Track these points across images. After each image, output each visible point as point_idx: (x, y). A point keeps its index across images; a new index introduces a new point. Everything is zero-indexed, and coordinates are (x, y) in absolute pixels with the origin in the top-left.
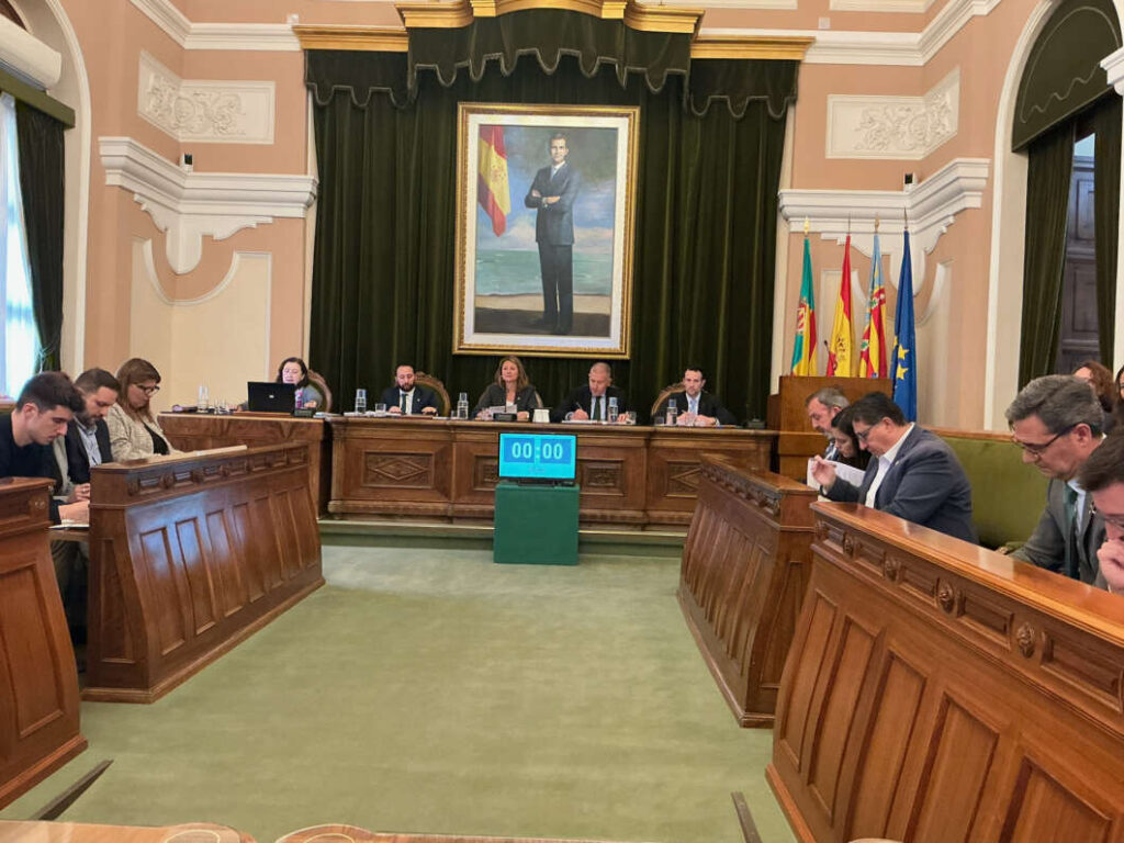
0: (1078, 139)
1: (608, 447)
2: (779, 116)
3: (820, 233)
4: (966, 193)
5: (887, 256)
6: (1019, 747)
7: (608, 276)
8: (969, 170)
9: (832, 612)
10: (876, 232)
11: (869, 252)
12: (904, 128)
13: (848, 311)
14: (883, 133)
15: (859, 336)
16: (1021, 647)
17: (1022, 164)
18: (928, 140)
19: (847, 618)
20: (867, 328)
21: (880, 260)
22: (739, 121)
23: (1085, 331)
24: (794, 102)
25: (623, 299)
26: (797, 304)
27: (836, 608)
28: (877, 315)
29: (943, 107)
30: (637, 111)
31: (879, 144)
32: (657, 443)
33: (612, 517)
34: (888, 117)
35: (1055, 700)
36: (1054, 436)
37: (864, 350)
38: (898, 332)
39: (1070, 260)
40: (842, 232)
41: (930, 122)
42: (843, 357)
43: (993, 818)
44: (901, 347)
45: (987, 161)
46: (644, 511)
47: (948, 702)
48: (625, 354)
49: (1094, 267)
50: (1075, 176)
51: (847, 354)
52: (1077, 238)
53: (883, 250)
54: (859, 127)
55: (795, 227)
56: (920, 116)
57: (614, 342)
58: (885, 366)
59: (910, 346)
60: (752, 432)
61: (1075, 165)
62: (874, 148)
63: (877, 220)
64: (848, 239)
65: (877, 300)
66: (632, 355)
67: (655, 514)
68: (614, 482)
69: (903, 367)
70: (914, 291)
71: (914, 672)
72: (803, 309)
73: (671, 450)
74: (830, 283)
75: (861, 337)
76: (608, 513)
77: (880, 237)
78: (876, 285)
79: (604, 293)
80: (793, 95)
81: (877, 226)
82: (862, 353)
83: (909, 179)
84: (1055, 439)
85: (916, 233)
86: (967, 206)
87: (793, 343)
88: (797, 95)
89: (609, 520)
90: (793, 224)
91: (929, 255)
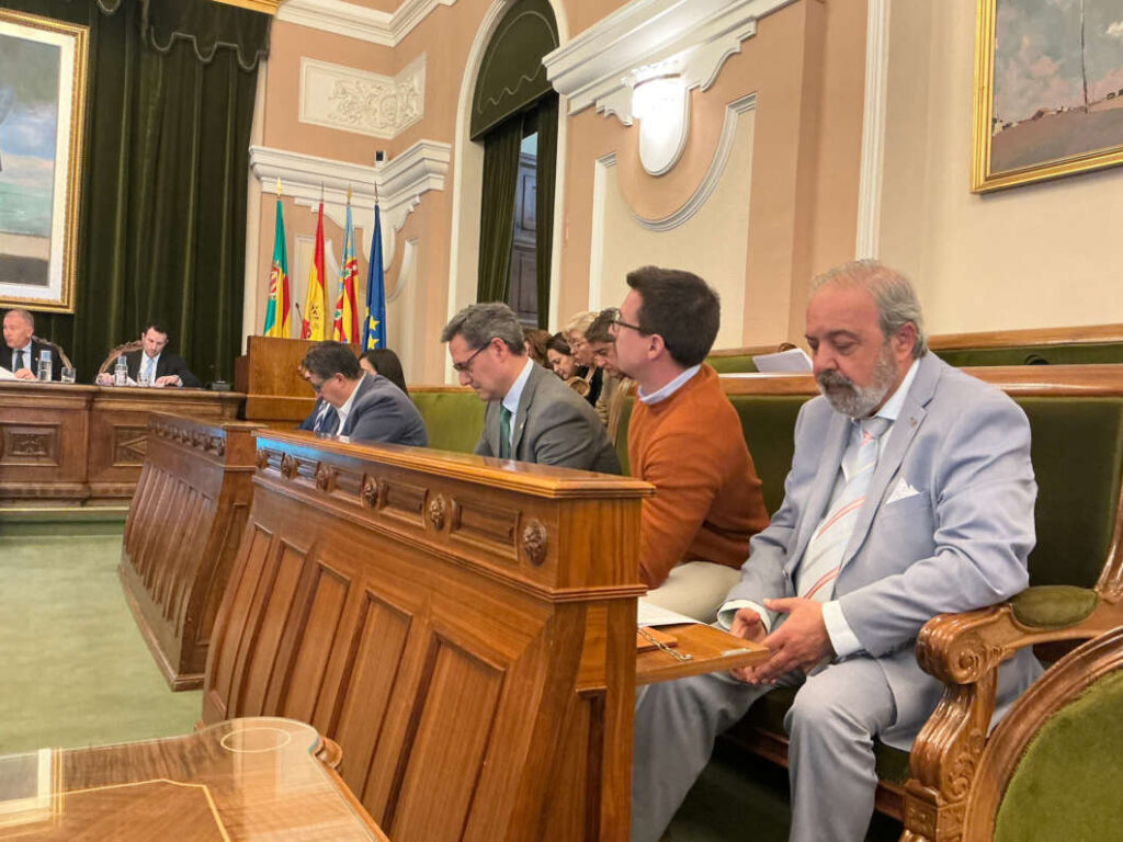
0: (524, 137)
1: (38, 409)
2: (251, 68)
3: (293, 197)
4: (430, 175)
5: (360, 230)
6: (430, 623)
7: (46, 214)
8: (433, 152)
9: (268, 540)
10: (349, 203)
11: (342, 223)
12: (375, 105)
13: (322, 278)
14: (355, 106)
15: (333, 303)
16: (434, 521)
17: (478, 152)
18: (398, 121)
19: (282, 542)
20: (340, 297)
21: (350, 232)
22: (206, 66)
23: (528, 312)
24: (266, 58)
25: (66, 243)
26: (270, 268)
27: (271, 536)
28: (350, 286)
29: (412, 90)
30: (86, 32)
31: (351, 117)
32: (103, 404)
33: (43, 491)
34: (361, 92)
35: (462, 565)
36: (475, 351)
37: (338, 319)
38: (369, 303)
39: (517, 248)
40: (316, 200)
41: (399, 105)
42: (316, 325)
43: (404, 705)
44: (372, 318)
45: (449, 146)
46: (86, 482)
47: (370, 598)
48: (67, 307)
49: (534, 255)
50: (522, 171)
51: (321, 323)
52: (523, 229)
53: (356, 222)
54: (332, 96)
55: (267, 187)
56: (390, 96)
57: (54, 292)
58: (358, 336)
59: (381, 317)
60: (216, 394)
61: (521, 160)
62: (346, 120)
63: (350, 191)
64: (321, 206)
65: (350, 271)
66: (77, 308)
67: (98, 487)
68: (46, 450)
69: (373, 338)
70: (385, 267)
71: (340, 580)
72: (275, 273)
73: (120, 413)
74: (303, 250)
75: (335, 307)
76: (37, 486)
77: (352, 208)
78: (349, 255)
79: (42, 233)
80: (265, 49)
81: (349, 197)
82: (335, 322)
83: (379, 157)
84: (476, 354)
85: (386, 211)
86: (431, 187)
87: (266, 308)
88: (269, 51)
89: (38, 494)
90: (265, 184)
91: (399, 232)
